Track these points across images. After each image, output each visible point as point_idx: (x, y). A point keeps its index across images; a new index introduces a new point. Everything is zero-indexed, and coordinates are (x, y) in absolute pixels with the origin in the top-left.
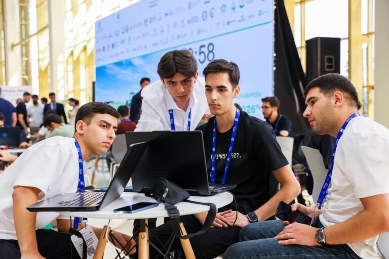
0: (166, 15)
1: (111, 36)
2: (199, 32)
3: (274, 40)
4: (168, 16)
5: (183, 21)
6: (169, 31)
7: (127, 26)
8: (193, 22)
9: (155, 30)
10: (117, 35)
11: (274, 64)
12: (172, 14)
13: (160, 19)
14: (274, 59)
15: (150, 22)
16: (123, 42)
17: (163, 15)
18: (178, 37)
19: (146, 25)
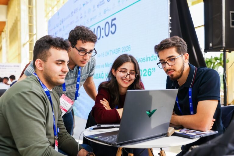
0: (84, 5)
1: (55, 28)
2: (105, 11)
3: (169, 4)
4: (85, 5)
5: (94, 7)
6: (85, 16)
7: (63, 19)
8: (101, 5)
9: (77, 18)
10: (57, 26)
11: (170, 27)
12: (87, 3)
13: (80, 9)
14: (169, 22)
15: (75, 13)
16: (60, 30)
17: (82, 6)
18: (91, 19)
19: (72, 15)
